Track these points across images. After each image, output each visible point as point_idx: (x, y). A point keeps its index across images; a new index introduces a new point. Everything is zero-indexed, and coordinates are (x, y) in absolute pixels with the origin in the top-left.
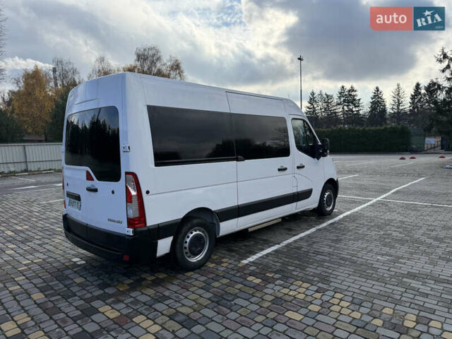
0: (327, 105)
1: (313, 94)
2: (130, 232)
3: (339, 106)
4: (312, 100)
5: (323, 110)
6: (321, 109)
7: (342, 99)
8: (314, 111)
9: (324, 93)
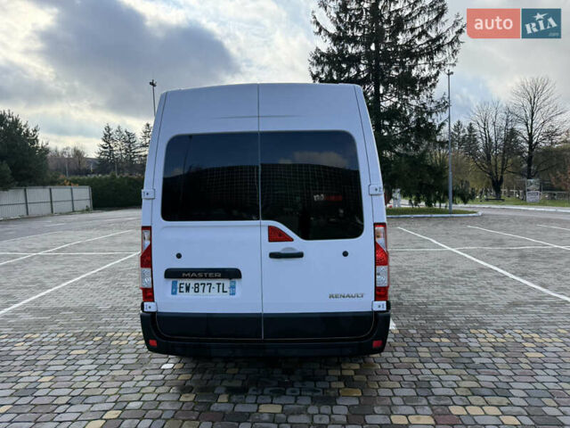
0: (129, 146)
1: (108, 129)
2: (380, 306)
3: (144, 149)
4: (107, 137)
5: (123, 151)
6: (120, 150)
7: (148, 140)
8: (111, 151)
9: (123, 130)
